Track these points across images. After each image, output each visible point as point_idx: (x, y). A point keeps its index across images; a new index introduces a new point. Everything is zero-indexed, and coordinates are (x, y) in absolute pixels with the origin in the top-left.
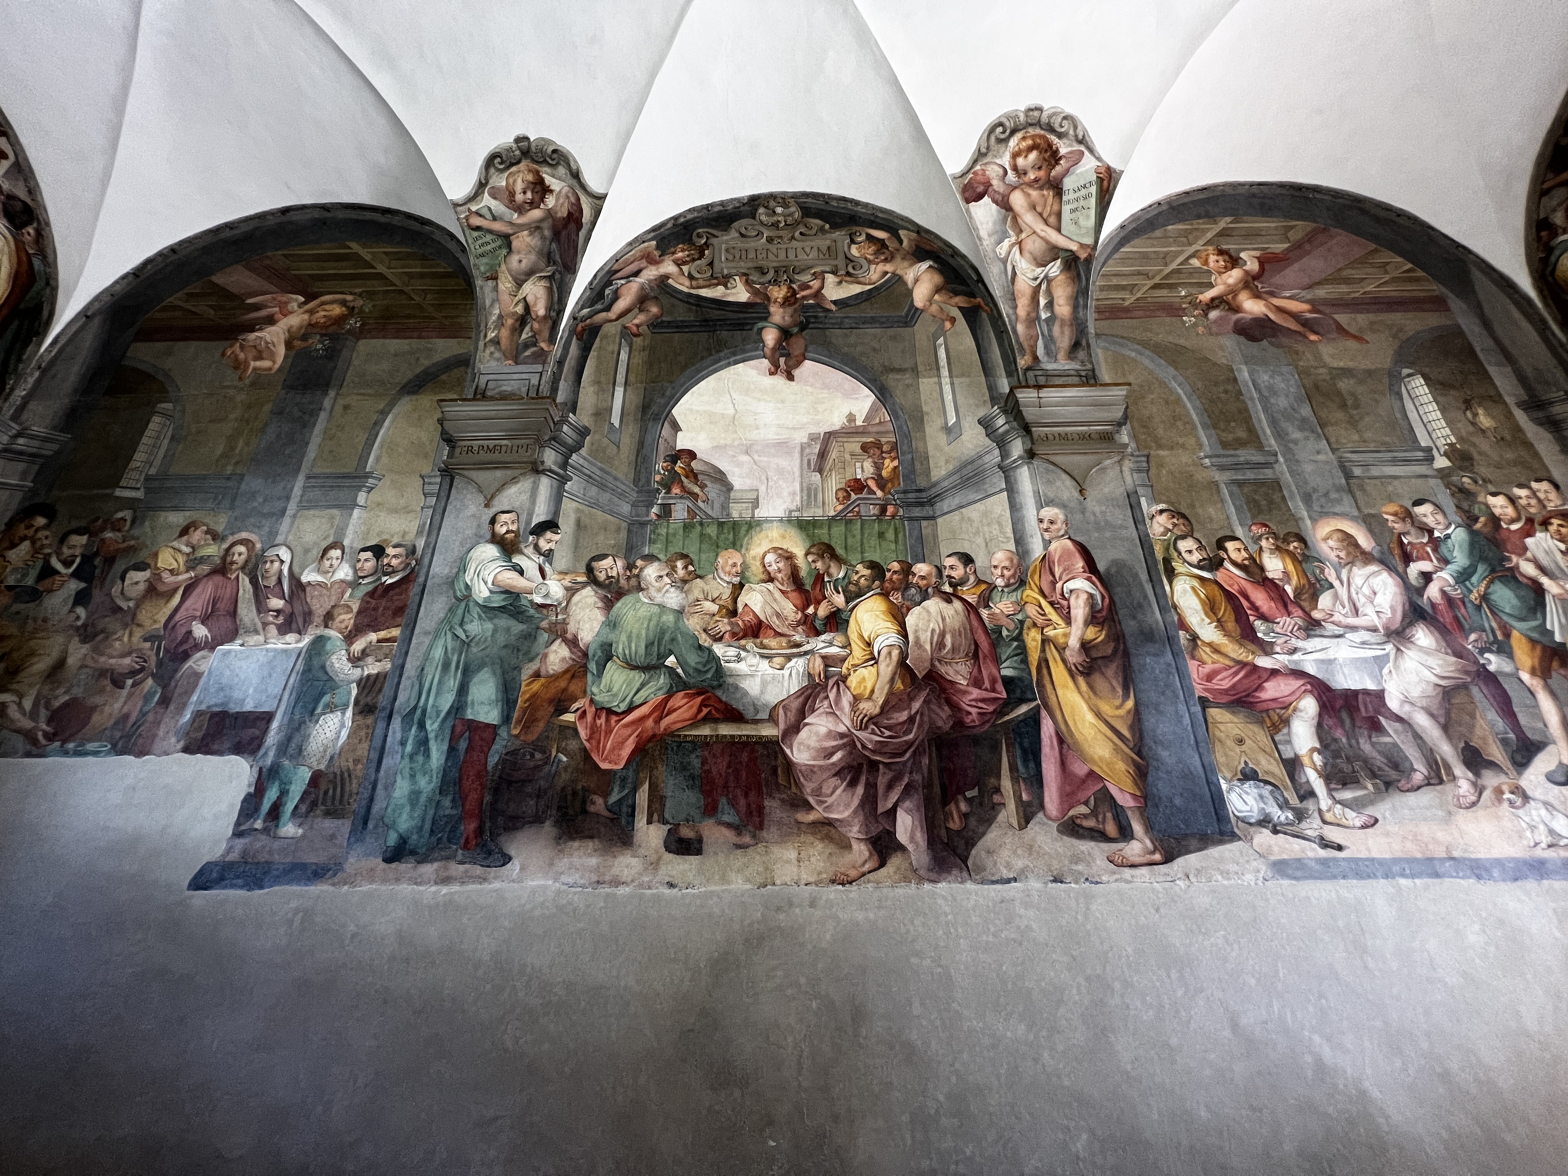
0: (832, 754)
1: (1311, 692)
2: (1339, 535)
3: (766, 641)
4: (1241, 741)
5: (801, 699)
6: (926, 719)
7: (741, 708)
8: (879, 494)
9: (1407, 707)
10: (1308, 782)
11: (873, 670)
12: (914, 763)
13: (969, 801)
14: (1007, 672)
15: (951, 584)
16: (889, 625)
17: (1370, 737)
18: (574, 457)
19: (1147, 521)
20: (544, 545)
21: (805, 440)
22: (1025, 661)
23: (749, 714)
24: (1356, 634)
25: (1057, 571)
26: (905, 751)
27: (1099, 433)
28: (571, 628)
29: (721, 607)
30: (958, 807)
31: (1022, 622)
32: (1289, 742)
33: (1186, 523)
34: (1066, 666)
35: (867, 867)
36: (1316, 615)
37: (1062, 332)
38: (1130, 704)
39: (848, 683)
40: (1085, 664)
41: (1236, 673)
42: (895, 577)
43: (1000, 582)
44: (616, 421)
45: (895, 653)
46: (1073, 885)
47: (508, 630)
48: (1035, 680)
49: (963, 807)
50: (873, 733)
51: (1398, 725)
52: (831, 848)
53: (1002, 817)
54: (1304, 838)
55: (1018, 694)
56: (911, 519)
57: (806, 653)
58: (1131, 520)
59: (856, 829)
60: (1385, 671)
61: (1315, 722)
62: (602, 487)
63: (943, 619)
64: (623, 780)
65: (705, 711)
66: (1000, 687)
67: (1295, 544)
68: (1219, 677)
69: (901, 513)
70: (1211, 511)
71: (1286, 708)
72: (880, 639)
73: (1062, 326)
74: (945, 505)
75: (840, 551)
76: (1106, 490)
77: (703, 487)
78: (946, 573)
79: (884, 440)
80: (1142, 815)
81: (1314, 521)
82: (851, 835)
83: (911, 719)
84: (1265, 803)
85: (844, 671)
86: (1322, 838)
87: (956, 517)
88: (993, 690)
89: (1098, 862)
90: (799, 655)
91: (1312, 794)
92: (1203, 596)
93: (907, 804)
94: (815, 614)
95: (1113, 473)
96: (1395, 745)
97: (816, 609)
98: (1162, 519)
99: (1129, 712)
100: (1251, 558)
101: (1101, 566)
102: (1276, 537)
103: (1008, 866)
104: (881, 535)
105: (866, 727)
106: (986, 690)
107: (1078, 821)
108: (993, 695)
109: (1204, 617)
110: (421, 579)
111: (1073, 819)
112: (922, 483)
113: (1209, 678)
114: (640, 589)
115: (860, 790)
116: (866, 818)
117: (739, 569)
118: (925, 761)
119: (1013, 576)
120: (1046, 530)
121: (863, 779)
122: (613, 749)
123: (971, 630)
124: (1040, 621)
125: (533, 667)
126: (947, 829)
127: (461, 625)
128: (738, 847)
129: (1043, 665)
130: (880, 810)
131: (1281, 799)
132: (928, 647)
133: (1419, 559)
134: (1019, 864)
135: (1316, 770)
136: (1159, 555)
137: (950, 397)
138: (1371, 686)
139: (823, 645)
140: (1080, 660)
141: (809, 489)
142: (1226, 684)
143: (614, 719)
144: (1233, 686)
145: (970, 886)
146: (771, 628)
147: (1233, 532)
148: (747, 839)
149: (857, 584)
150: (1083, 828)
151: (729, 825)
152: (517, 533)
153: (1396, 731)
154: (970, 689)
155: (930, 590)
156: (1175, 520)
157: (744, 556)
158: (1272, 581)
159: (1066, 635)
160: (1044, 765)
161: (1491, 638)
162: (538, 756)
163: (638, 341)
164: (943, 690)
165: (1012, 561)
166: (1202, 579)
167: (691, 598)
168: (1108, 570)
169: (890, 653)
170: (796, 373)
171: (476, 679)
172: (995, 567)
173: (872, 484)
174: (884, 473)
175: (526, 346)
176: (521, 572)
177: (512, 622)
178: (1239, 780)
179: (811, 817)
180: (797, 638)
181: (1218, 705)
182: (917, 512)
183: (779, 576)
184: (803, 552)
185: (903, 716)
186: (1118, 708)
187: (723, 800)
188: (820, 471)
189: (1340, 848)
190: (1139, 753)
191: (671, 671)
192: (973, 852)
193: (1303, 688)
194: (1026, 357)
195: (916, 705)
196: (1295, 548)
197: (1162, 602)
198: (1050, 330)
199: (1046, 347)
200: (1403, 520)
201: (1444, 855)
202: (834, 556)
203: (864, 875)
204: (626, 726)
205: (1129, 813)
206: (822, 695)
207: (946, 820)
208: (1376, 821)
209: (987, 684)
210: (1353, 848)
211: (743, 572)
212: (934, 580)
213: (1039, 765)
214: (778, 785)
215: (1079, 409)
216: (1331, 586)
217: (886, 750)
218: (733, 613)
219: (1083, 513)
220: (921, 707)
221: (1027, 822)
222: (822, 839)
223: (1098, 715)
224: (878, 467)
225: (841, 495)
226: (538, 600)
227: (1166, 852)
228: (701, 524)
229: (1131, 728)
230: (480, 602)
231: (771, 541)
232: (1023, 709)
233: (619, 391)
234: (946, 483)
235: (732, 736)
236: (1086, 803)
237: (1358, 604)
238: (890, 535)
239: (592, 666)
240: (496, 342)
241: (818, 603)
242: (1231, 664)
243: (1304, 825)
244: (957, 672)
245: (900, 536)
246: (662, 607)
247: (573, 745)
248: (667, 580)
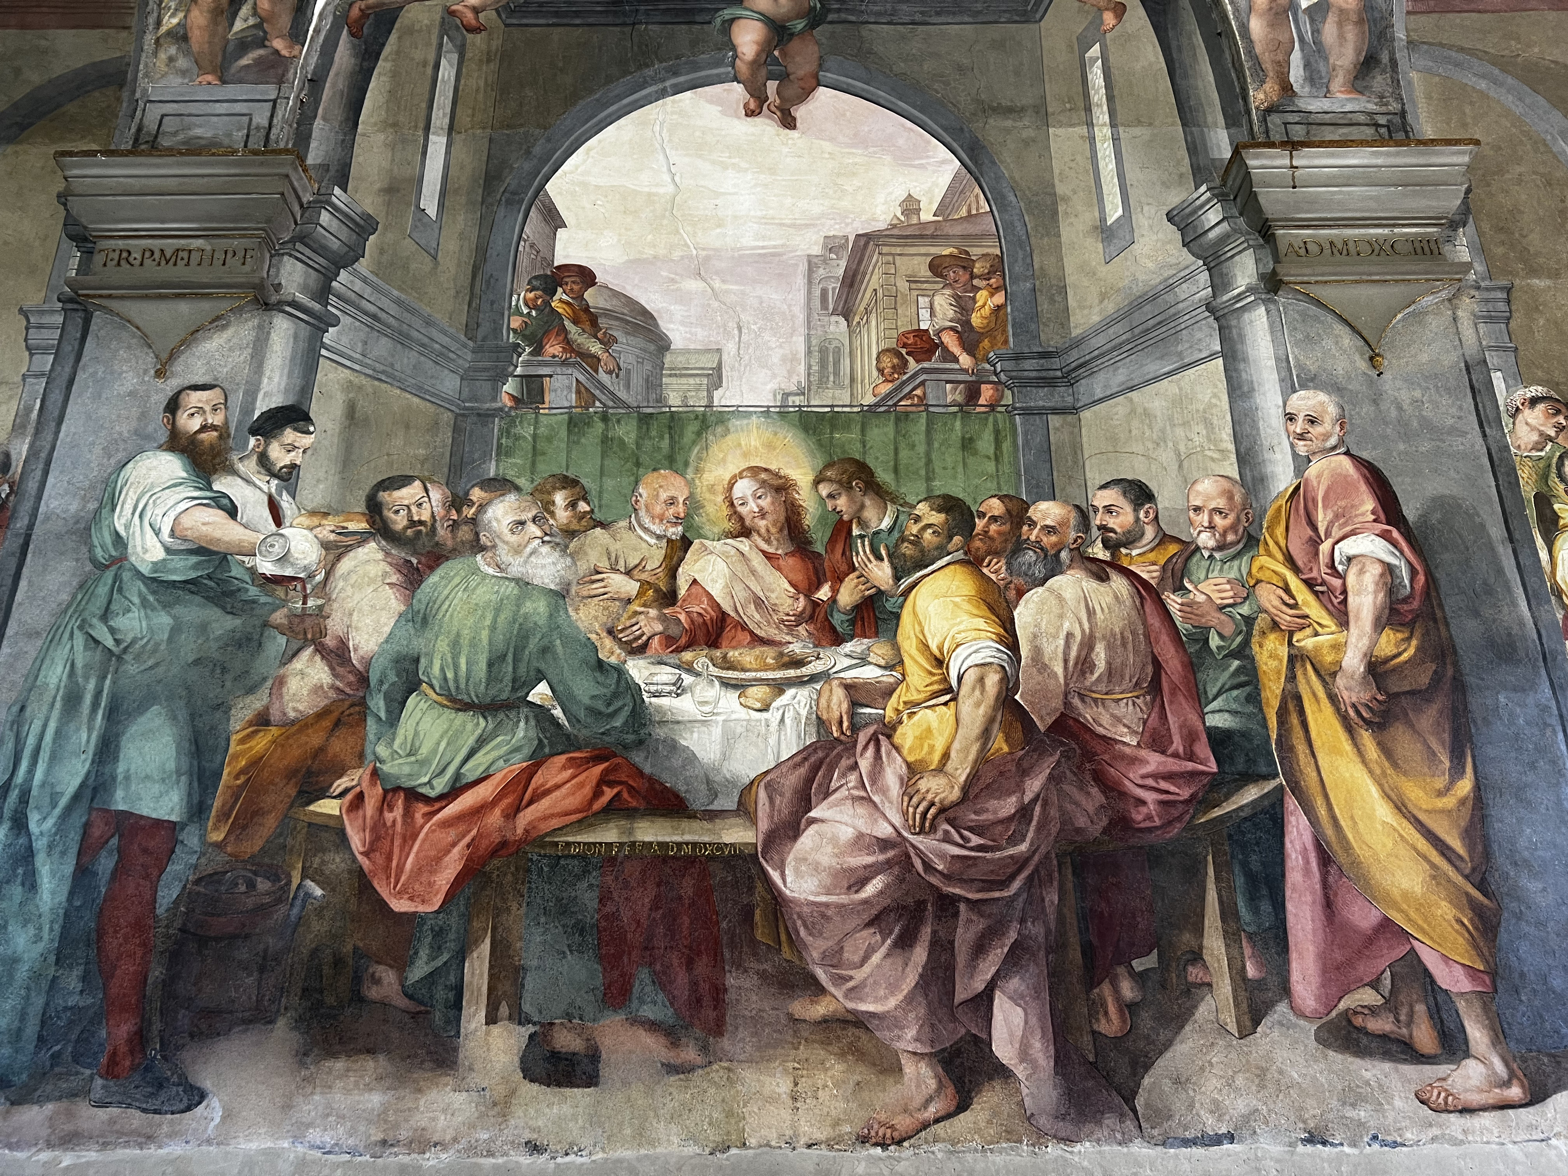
0: (863, 882)
3: (733, 654)
5: (802, 771)
6: (1053, 812)
7: (681, 788)
8: (965, 360)
11: (948, 713)
12: (1029, 902)
13: (1140, 978)
14: (1217, 721)
15: (1106, 544)
16: (981, 623)
18: (343, 275)
19: (1505, 419)
20: (279, 456)
21: (817, 250)
22: (1254, 698)
23: (698, 801)
25: (1322, 519)
26: (1012, 877)
27: (1411, 240)
28: (335, 625)
29: (645, 585)
30: (1116, 991)
31: (1249, 621)
34: (1338, 710)
35: (932, 1111)
37: (1341, 37)
38: (1465, 786)
39: (897, 739)
40: (1374, 705)
42: (993, 527)
43: (1206, 540)
44: (430, 205)
45: (993, 679)
46: (1346, 1149)
47: (203, 628)
48: (1274, 736)
49: (1128, 990)
50: (947, 839)
52: (861, 1073)
53: (1204, 1011)
55: (1240, 764)
56: (1027, 412)
57: (813, 678)
58: (1474, 418)
59: (911, 1033)
62: (402, 339)
63: (1091, 613)
64: (439, 933)
65: (609, 793)
66: (1203, 749)
69: (1008, 399)
72: (962, 652)
73: (1340, 24)
74: (1098, 385)
75: (884, 476)
76: (1424, 358)
77: (608, 342)
78: (1097, 520)
79: (975, 252)
80: (1485, 1008)
82: (900, 1045)
83: (1024, 813)
85: (890, 713)
87: (1119, 407)
88: (1191, 756)
89: (1398, 1103)
90: (800, 682)
93: (1015, 983)
94: (833, 600)
95: (1436, 323)
97: (835, 591)
98: (1535, 416)
99: (1462, 802)
101: (1410, 512)
103: (1217, 1109)
104: (967, 444)
105: (933, 828)
106: (1175, 755)
107: (1358, 1021)
108: (1190, 766)
110: (21, 524)
111: (1347, 1016)
112: (1051, 339)
114: (477, 547)
115: (920, 954)
116: (932, 1011)
117: (681, 509)
118: (1052, 897)
119: (1233, 527)
120: (1301, 437)
121: (926, 932)
122: (418, 871)
123: (1147, 636)
124: (1286, 618)
125: (256, 703)
126: (1094, 1033)
127: (105, 617)
128: (672, 1069)
129: (1291, 706)
130: (961, 995)
132: (1059, 669)
134: (1240, 1105)
136: (1528, 491)
137: (1112, 166)
139: (848, 662)
140: (1365, 697)
141: (823, 351)
143: (422, 809)
145: (1139, 1149)
146: (744, 627)
148: (690, 1054)
149: (917, 541)
150: (1367, 1033)
151: (653, 1026)
152: (223, 431)
154: (1144, 753)
155: (1064, 555)
156: (1561, 419)
157: (690, 484)
159: (1338, 647)
160: (1290, 907)
162: (263, 885)
163: (477, 41)
164: (1089, 755)
165: (1231, 498)
167: (583, 567)
168: (1424, 518)
169: (981, 680)
170: (800, 112)
171: (134, 729)
172: (1197, 509)
173: (950, 341)
174: (976, 320)
175: (244, 45)
176: (232, 511)
177: (213, 614)
179: (821, 1009)
180: (796, 648)
182: (1040, 398)
183: (762, 524)
184: (810, 478)
185: (1008, 806)
186: (1440, 794)
187: (643, 975)
188: (847, 314)
190: (1482, 886)
191: (541, 712)
192: (1147, 1081)
194: (1267, 86)
195: (1034, 785)
197: (1532, 581)
198: (1316, 32)
199: (1307, 65)
202: (873, 486)
203: (925, 1126)
204: (447, 824)
205: (1461, 1005)
206: (845, 763)
207: (1093, 1015)
209: (1177, 744)
211: (688, 516)
212: (1073, 535)
213: (1279, 907)
214: (753, 943)
215: (1373, 191)
217: (973, 873)
218: (669, 597)
219: (1375, 402)
220: (1045, 787)
221: (1256, 1022)
222: (842, 1055)
223: (1401, 807)
224: (964, 307)
225: (888, 362)
226: (267, 567)
227: (1532, 1082)
228: (605, 418)
229: (1467, 835)
230: (145, 570)
231: (746, 455)
232: (1251, 794)
233: (438, 144)
234: (1098, 341)
235: (663, 845)
236: (1375, 984)
238: (985, 444)
239: (378, 704)
240: (180, 36)
241: (839, 579)
244: (1118, 720)
245: (1006, 446)
246: (522, 583)
247: (336, 862)
248: (533, 530)
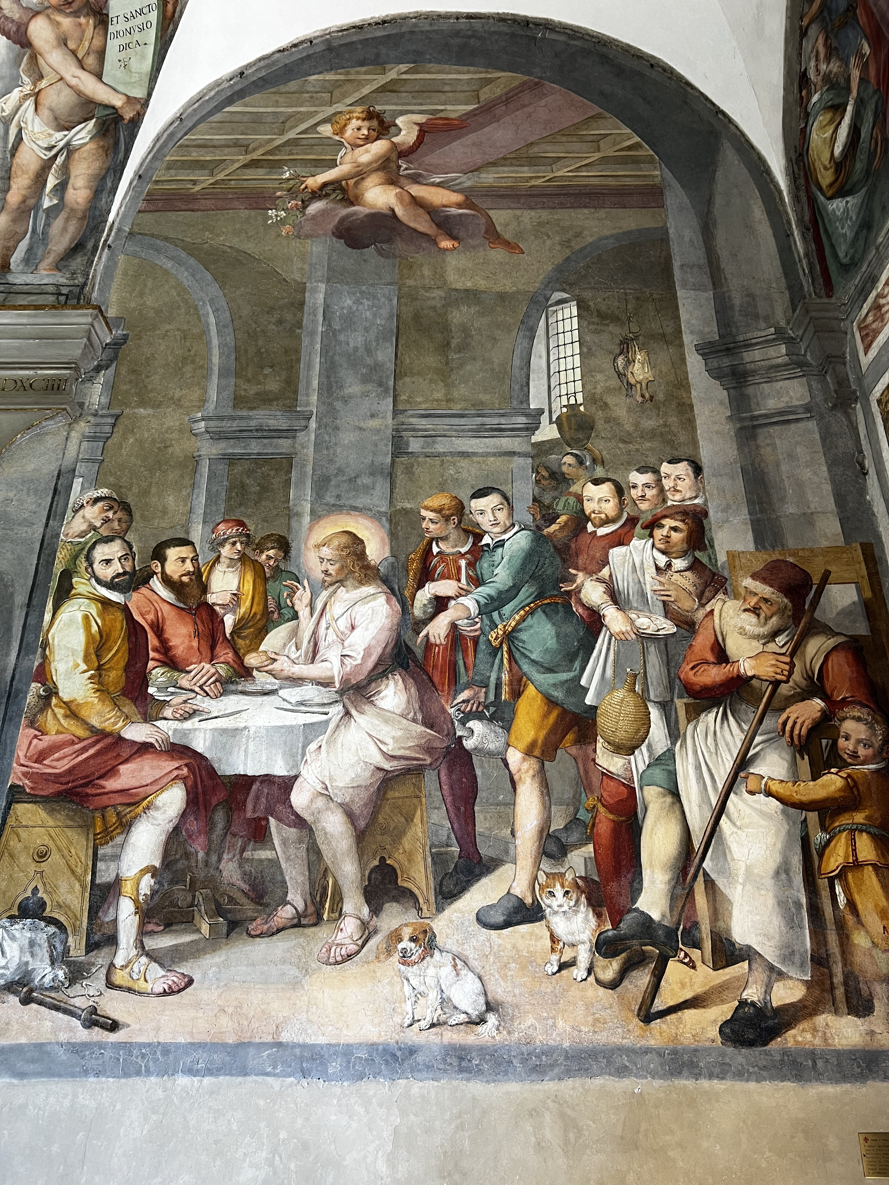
1: (184, 779)
2: (344, 539)
4: (42, 856)
9: (320, 802)
10: (115, 921)
17: (243, 850)
19: (69, 513)
24: (297, 690)
27: (46, 379)
32: (116, 857)
33: (125, 517)
36: (252, 660)
37: (65, 229)
41: (84, 749)
51: (292, 832)
54: (66, 1011)
58: (46, 513)
60: (313, 746)
61: (170, 827)
67: (271, 553)
68: (56, 755)
70: (170, 500)
71: (137, 804)
73: (67, 220)
76: (30, 467)
81: (316, 516)
84: (32, 955)
86: (94, 1010)
91: (112, 940)
92: (94, 628)
96: (275, 863)
98: (93, 513)
100: (197, 573)
102: (248, 539)
109: (80, 661)
113: (40, 757)
131: (60, 948)
133: (443, 576)
135: (136, 901)
136: (58, 568)
138: (280, 770)
142: (63, 766)
144: (70, 771)
147: (187, 532)
153: (284, 842)
156: (110, 514)
158: (210, 608)
161: (492, 698)
166: (105, 603)
178: (11, 917)
181: (34, 799)
189: (114, 1026)
193: (175, 773)
196: (269, 558)
198: (47, 225)
199: (30, 250)
200: (447, 519)
201: (269, 1039)
208: (191, 982)
210: (134, 1026)
215: (16, 342)
216: (295, 616)
237: (322, 644)
242: (87, 734)
243: (77, 989)
